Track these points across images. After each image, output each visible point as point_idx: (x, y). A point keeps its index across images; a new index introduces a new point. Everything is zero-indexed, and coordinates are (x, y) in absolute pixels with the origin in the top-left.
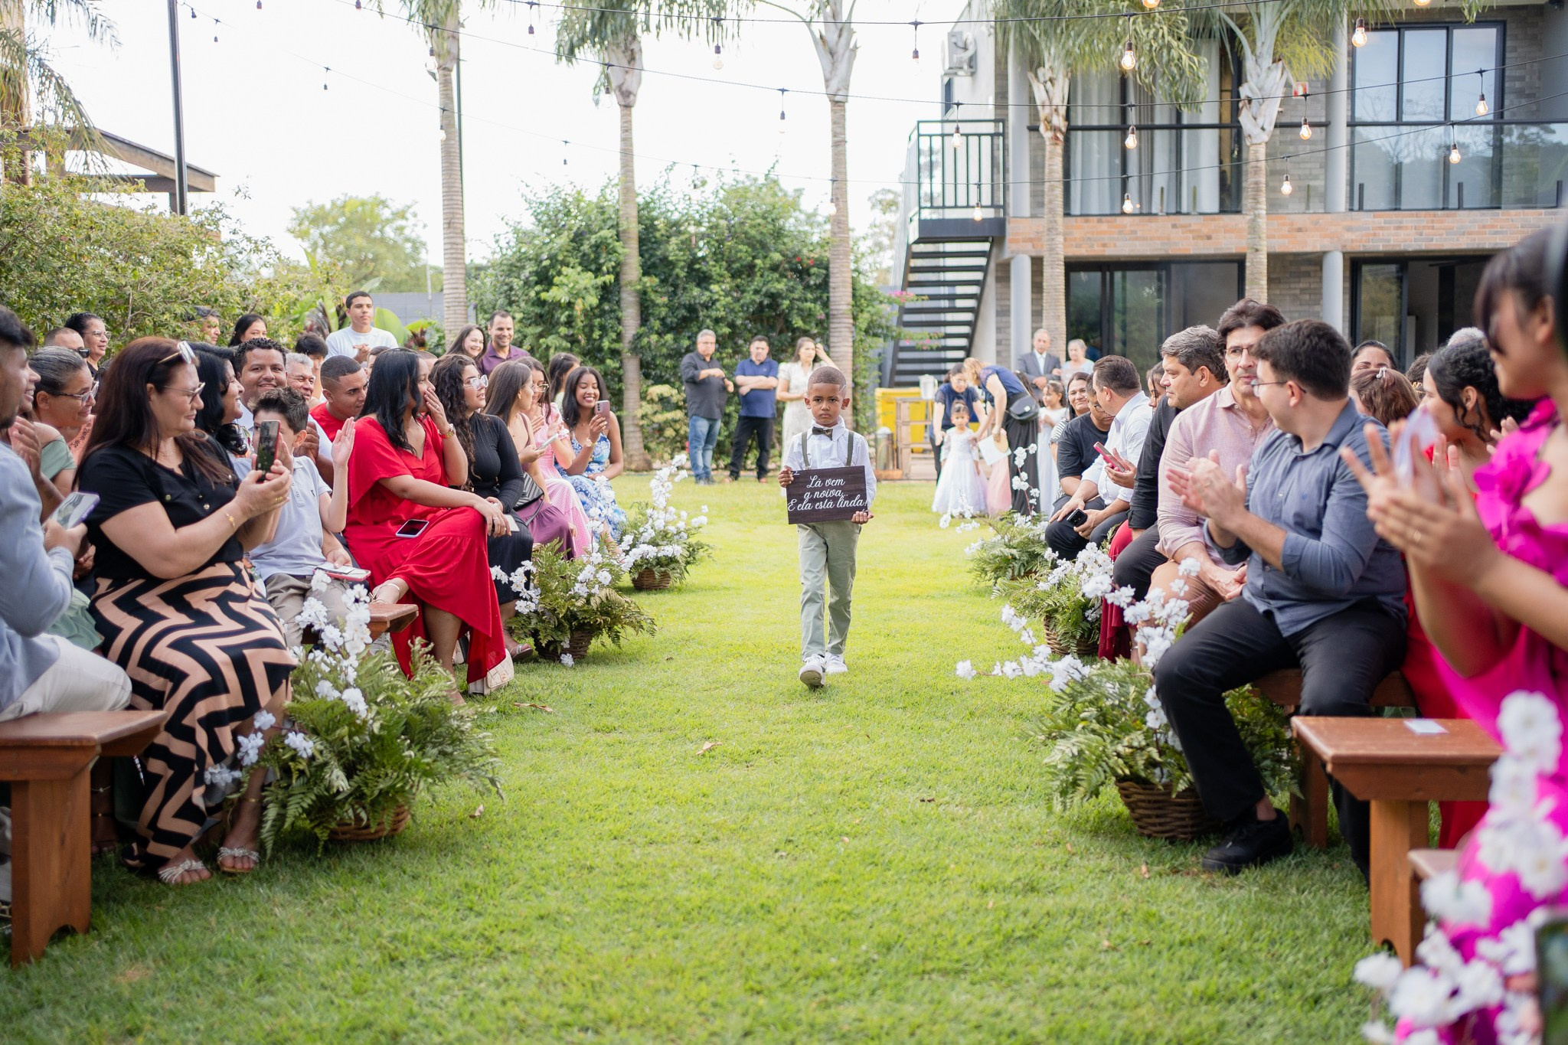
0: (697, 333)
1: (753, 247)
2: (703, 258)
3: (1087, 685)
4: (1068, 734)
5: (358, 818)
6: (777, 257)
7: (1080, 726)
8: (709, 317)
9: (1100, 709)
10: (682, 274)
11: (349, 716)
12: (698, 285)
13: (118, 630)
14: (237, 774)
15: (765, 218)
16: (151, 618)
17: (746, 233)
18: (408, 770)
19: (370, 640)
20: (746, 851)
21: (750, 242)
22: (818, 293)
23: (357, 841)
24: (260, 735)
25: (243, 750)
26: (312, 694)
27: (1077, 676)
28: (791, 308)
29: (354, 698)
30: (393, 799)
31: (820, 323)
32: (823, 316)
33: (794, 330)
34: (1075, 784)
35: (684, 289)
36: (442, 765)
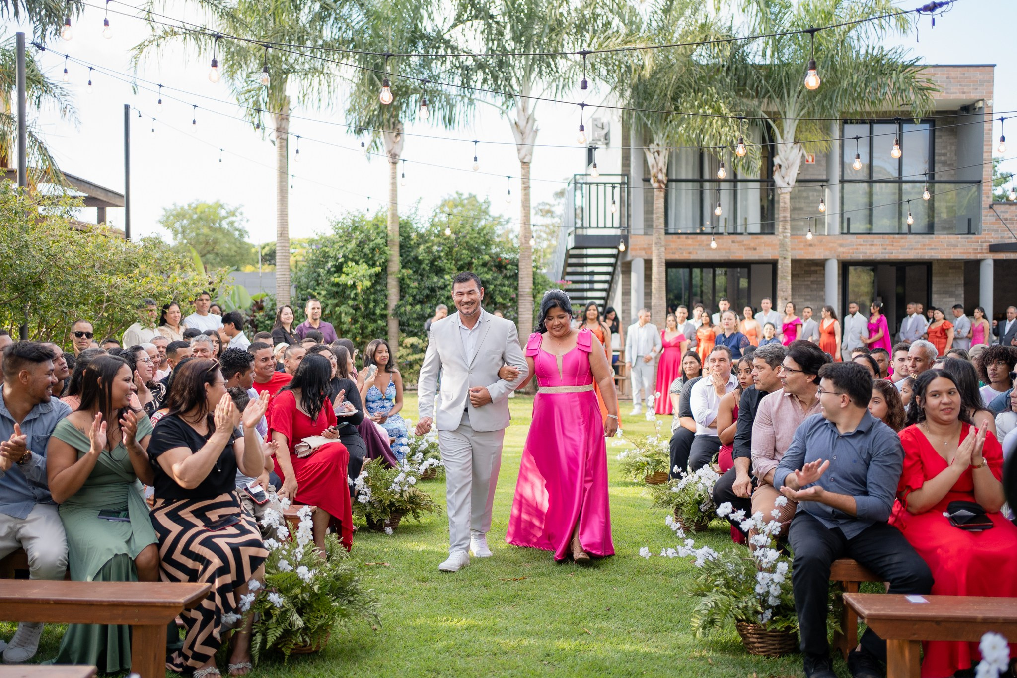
0: (436, 305)
1: (472, 251)
2: (440, 257)
3: (716, 564)
4: (708, 593)
5: (304, 641)
6: (487, 258)
7: (715, 589)
8: (443, 295)
9: (726, 579)
10: (427, 268)
11: (299, 582)
12: (436, 275)
13: (169, 532)
14: (239, 616)
15: (479, 233)
16: (188, 526)
17: (467, 243)
18: (334, 614)
19: (312, 538)
20: (525, 661)
21: (470, 248)
22: (511, 281)
23: (302, 654)
24: (253, 594)
25: (242, 602)
26: (277, 568)
27: (711, 559)
28: (494, 290)
29: (303, 571)
30: (324, 629)
31: (512, 299)
32: (515, 296)
33: (495, 304)
34: (712, 622)
35: (428, 277)
36: (351, 611)
